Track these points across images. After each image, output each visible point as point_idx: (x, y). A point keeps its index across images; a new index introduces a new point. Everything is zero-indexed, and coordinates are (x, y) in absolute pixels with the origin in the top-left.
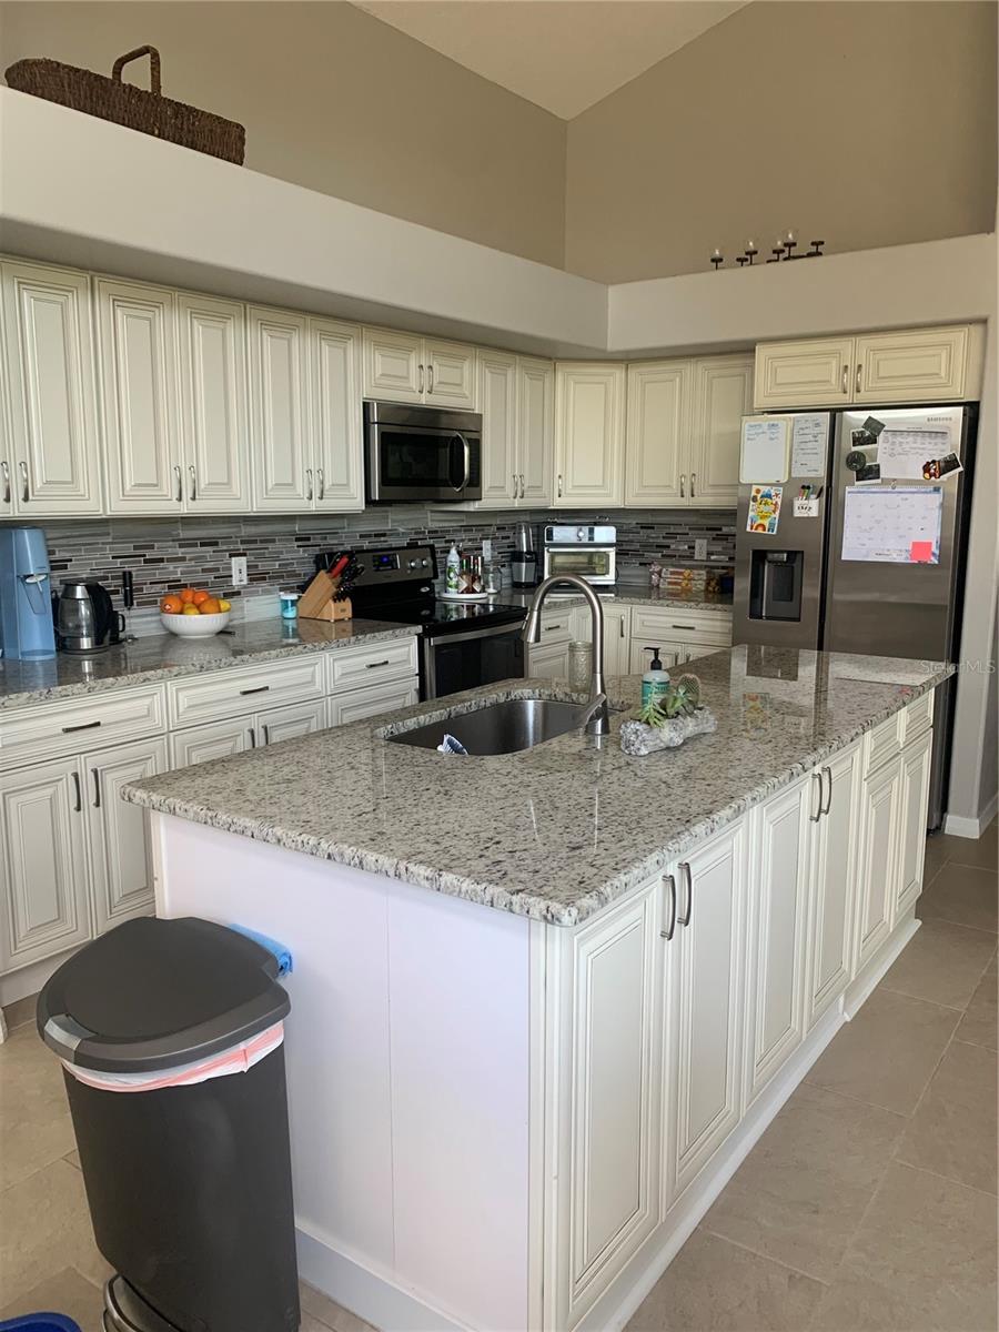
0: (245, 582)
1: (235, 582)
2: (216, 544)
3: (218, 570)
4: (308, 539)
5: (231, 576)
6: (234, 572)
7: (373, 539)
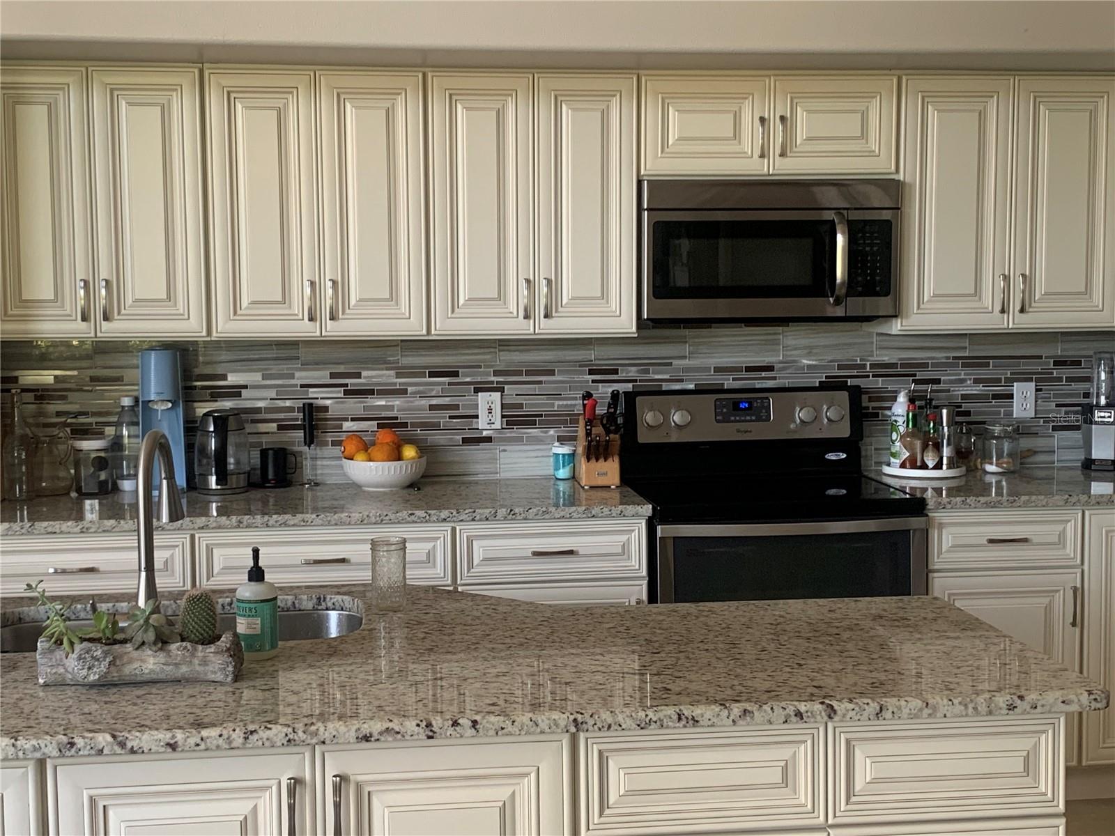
0: (498, 425)
1: (482, 423)
2: (456, 374)
3: (457, 407)
4: (616, 372)
5: (477, 417)
6: (482, 412)
7: (744, 374)
